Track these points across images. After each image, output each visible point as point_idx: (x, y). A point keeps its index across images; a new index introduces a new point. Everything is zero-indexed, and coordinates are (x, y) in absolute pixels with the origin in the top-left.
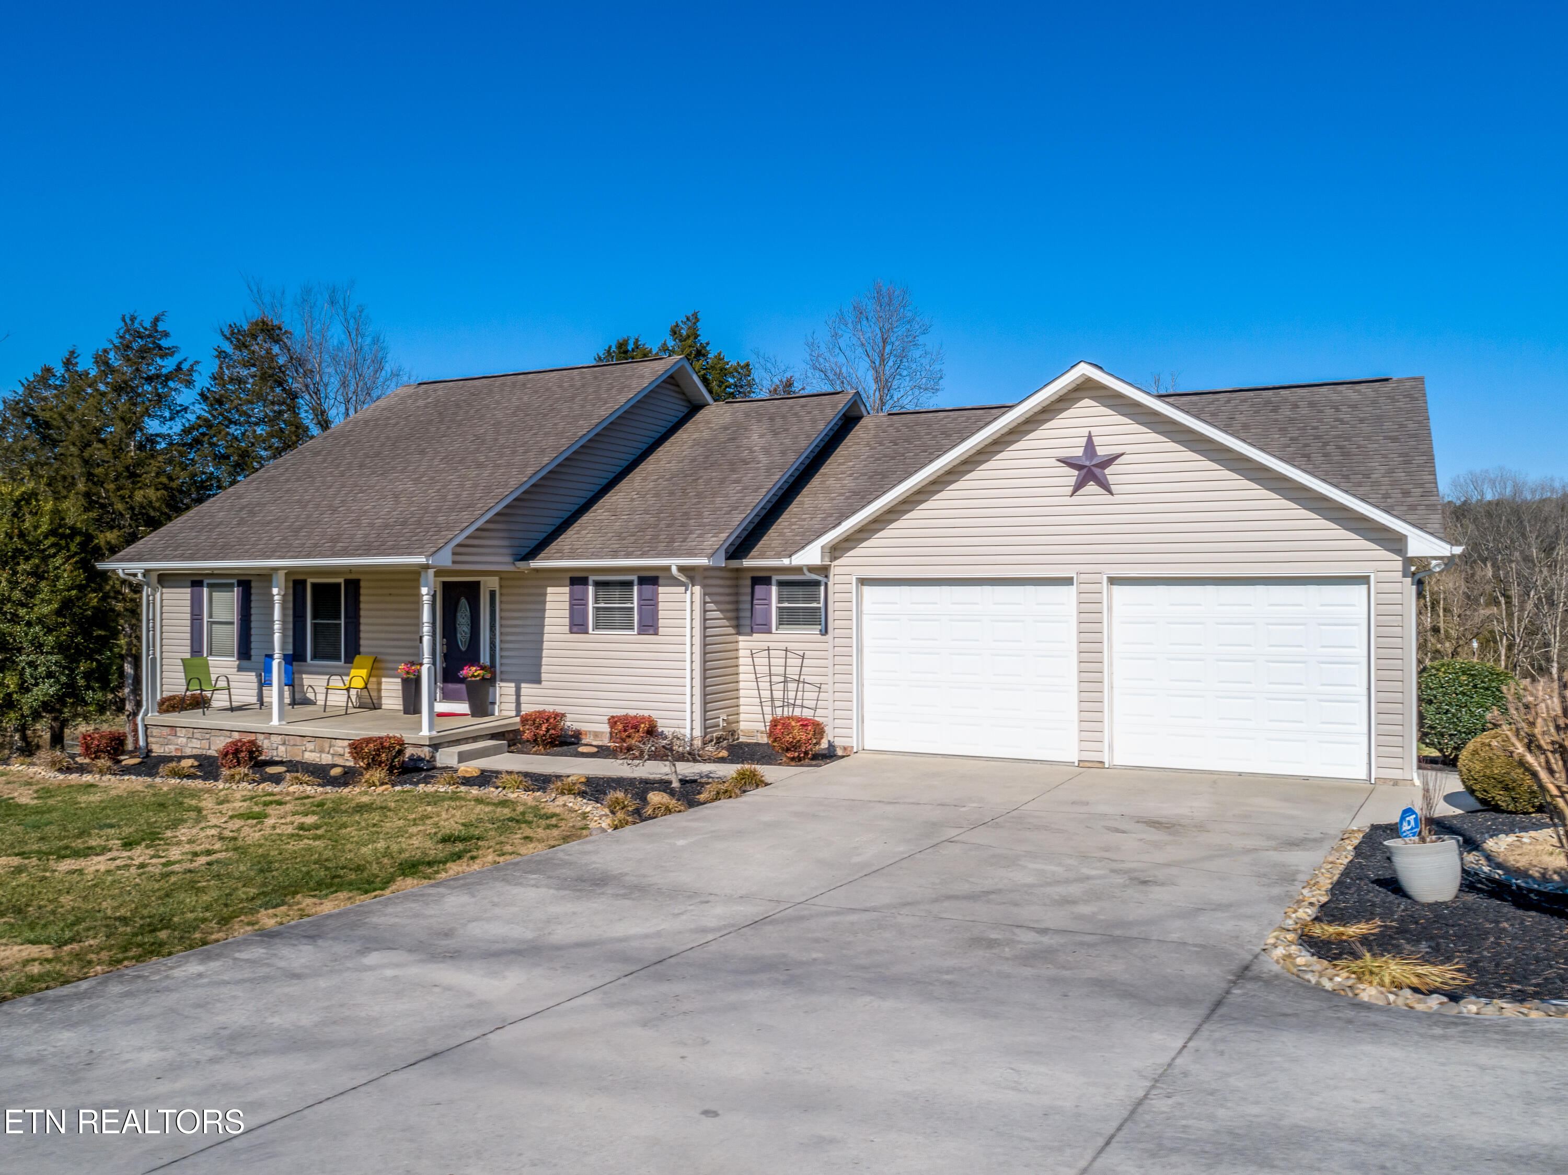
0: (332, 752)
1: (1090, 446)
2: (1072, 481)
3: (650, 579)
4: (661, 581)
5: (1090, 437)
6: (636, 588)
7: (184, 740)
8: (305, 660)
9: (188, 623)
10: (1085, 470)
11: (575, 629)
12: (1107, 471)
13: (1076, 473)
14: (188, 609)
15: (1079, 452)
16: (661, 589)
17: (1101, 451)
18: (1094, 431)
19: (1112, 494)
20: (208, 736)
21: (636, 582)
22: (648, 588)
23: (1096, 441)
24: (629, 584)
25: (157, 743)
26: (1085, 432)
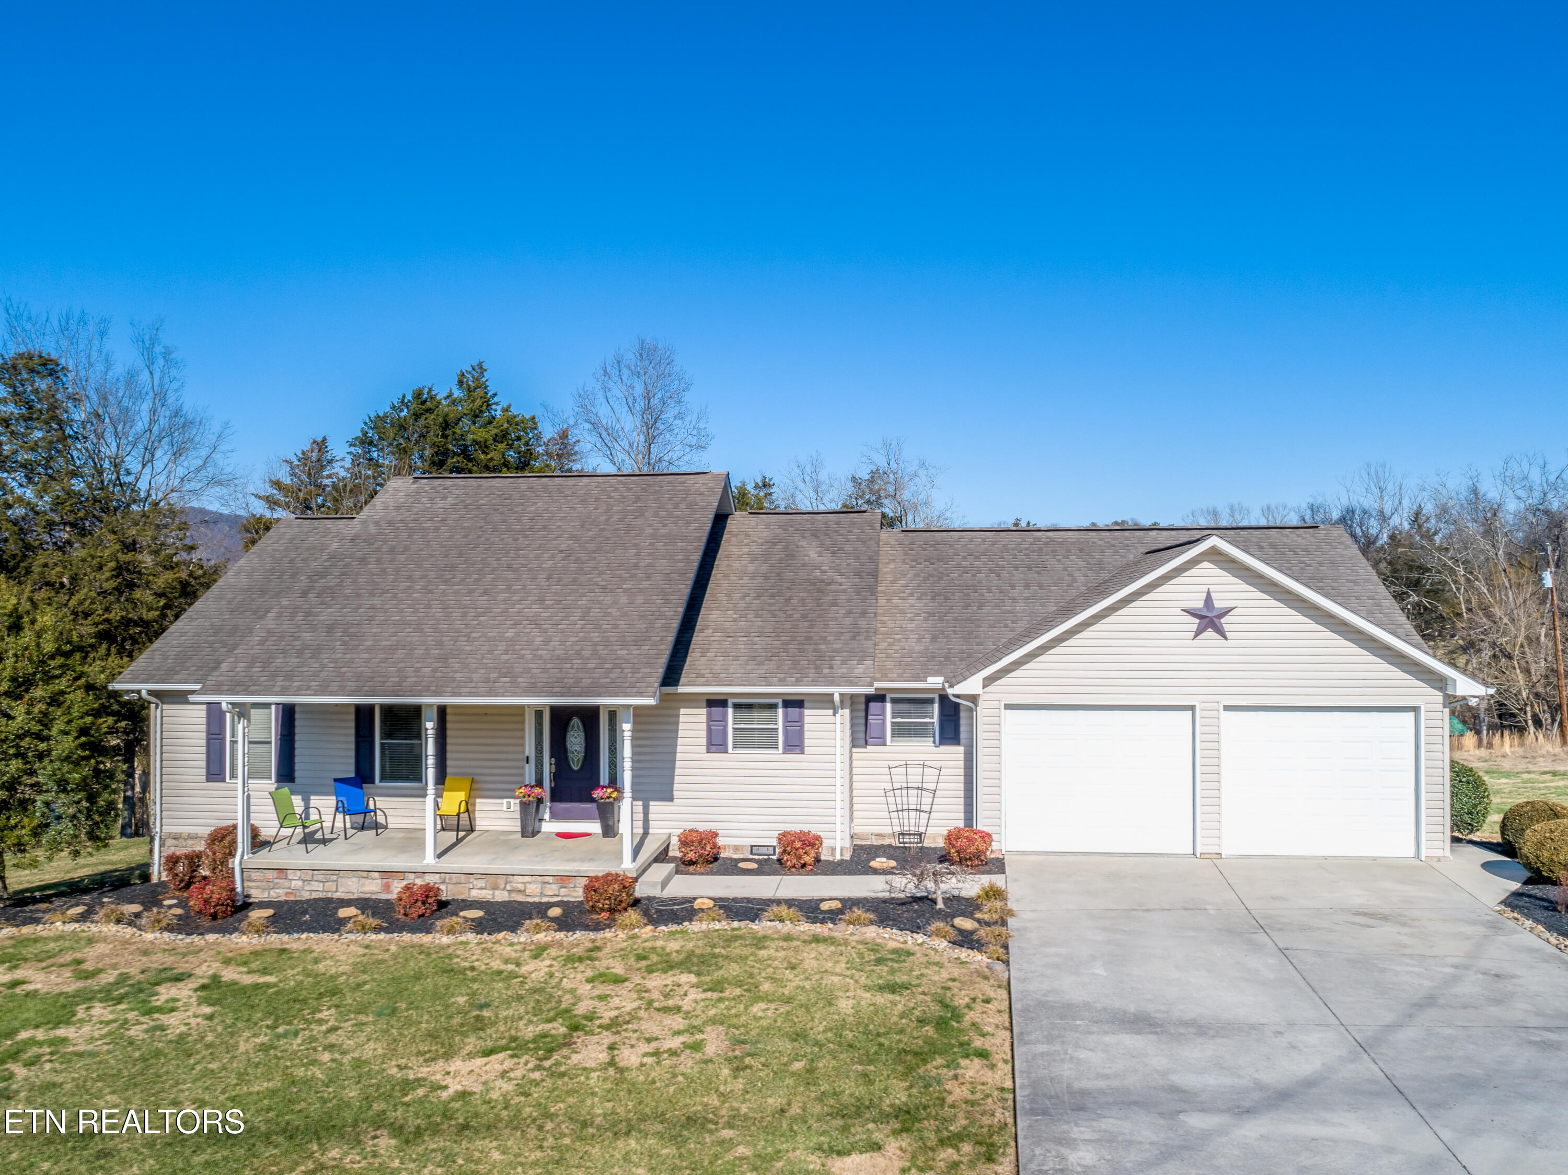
0: (508, 888)
1: (1209, 600)
2: (1194, 627)
3: (795, 703)
4: (806, 704)
5: (1209, 593)
6: (780, 711)
7: (300, 883)
8: (373, 782)
9: (204, 742)
10: (1207, 620)
11: (713, 748)
12: (1223, 620)
13: (1198, 621)
14: (204, 728)
15: (1200, 604)
16: (806, 711)
17: (1217, 604)
18: (1212, 588)
19: (1226, 639)
20: (335, 878)
21: (780, 704)
22: (793, 711)
23: (1214, 596)
24: (773, 707)
25: (258, 887)
26: (1205, 588)
